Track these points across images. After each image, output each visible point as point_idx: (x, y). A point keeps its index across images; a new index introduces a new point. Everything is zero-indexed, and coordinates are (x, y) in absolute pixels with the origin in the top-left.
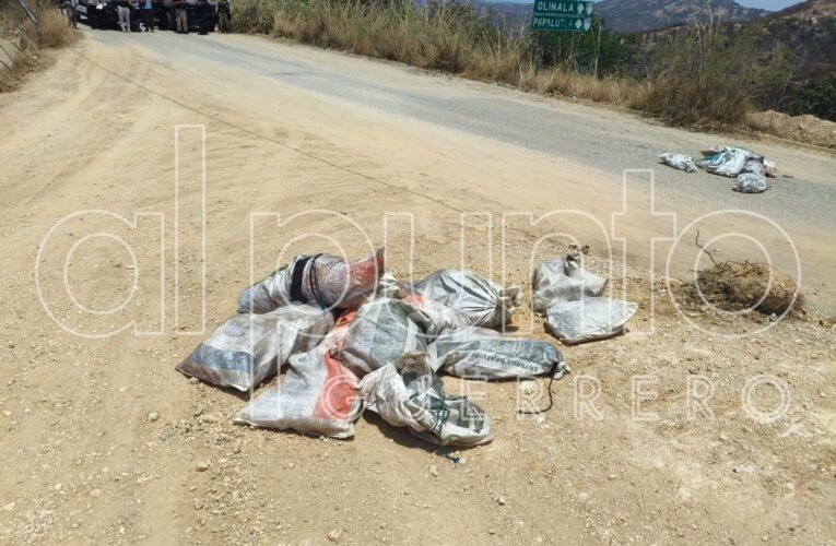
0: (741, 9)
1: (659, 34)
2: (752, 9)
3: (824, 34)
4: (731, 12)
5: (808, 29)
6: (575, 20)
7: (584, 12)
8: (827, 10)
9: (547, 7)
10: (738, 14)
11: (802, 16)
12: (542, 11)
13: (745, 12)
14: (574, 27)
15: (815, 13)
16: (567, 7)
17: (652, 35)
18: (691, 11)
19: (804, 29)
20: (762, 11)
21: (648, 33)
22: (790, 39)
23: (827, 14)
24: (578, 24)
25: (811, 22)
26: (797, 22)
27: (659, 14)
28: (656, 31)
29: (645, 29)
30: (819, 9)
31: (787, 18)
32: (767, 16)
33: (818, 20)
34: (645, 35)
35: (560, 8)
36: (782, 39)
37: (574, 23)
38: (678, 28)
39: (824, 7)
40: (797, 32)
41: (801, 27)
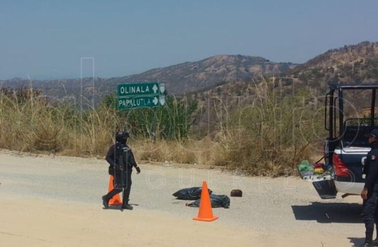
0: (272, 65)
1: (205, 93)
2: (281, 63)
3: (346, 78)
4: (264, 67)
5: (332, 76)
6: (152, 99)
7: (158, 91)
8: (343, 59)
9: (128, 90)
10: (271, 68)
11: (324, 65)
12: (124, 94)
13: (276, 67)
14: (153, 104)
15: (334, 61)
16: (144, 89)
17: (199, 95)
18: (229, 70)
19: (328, 76)
20: (290, 64)
21: (196, 93)
22: (319, 85)
23: (344, 62)
24: (155, 101)
25: (333, 69)
26: (322, 71)
27: (202, 75)
28: (202, 91)
29: (192, 91)
30: (336, 59)
31: (313, 68)
32: (295, 68)
33: (338, 67)
34: (194, 95)
35: (138, 90)
36: (313, 85)
37: (151, 101)
38: (221, 87)
39: (340, 56)
40: (324, 79)
41: (326, 74)
